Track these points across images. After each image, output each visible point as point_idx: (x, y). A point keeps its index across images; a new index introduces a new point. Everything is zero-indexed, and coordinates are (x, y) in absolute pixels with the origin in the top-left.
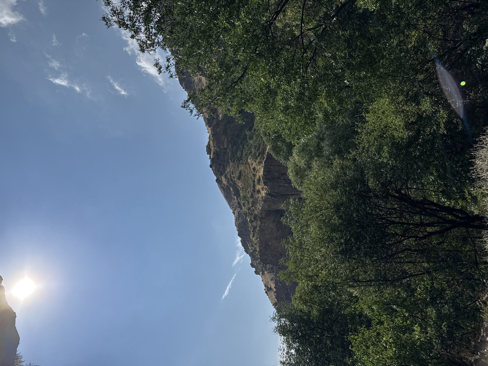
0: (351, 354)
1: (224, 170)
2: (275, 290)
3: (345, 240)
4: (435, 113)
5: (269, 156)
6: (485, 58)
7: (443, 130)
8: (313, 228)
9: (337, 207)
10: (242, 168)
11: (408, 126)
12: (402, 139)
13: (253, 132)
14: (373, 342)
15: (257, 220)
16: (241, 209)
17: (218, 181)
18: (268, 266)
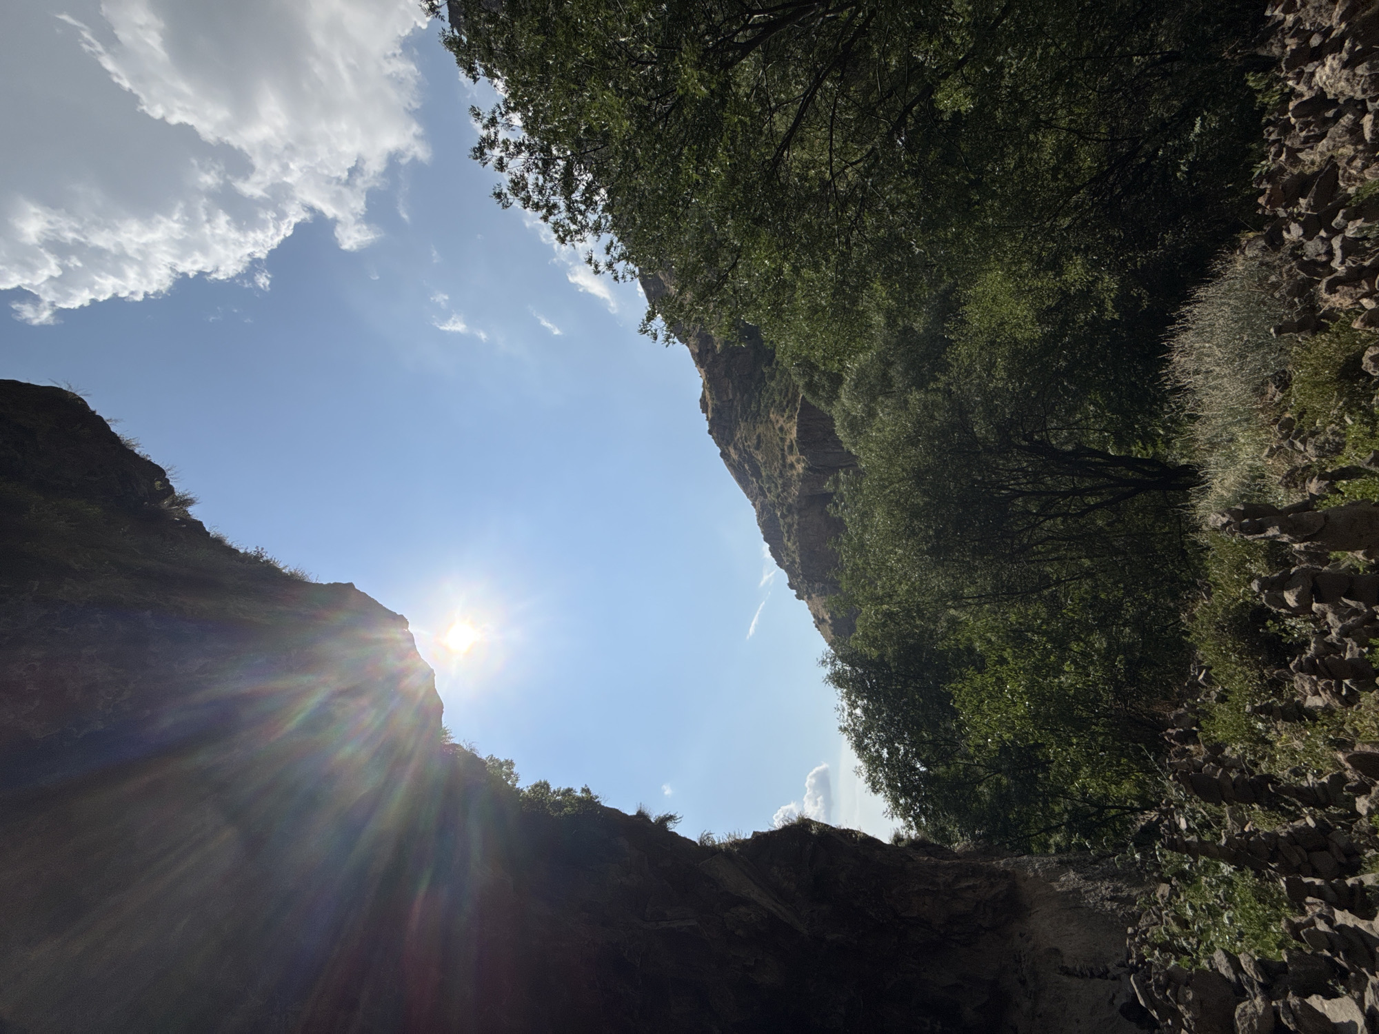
0: (955, 714)
1: (732, 435)
2: (830, 621)
3: (935, 531)
4: (1093, 283)
5: (806, 406)
6: (1194, 159)
7: (1111, 314)
8: (879, 517)
9: (919, 476)
10: (760, 429)
11: (1043, 316)
12: (1032, 341)
13: (774, 366)
14: (990, 693)
15: (793, 514)
16: (766, 497)
17: (723, 455)
18: (816, 585)
